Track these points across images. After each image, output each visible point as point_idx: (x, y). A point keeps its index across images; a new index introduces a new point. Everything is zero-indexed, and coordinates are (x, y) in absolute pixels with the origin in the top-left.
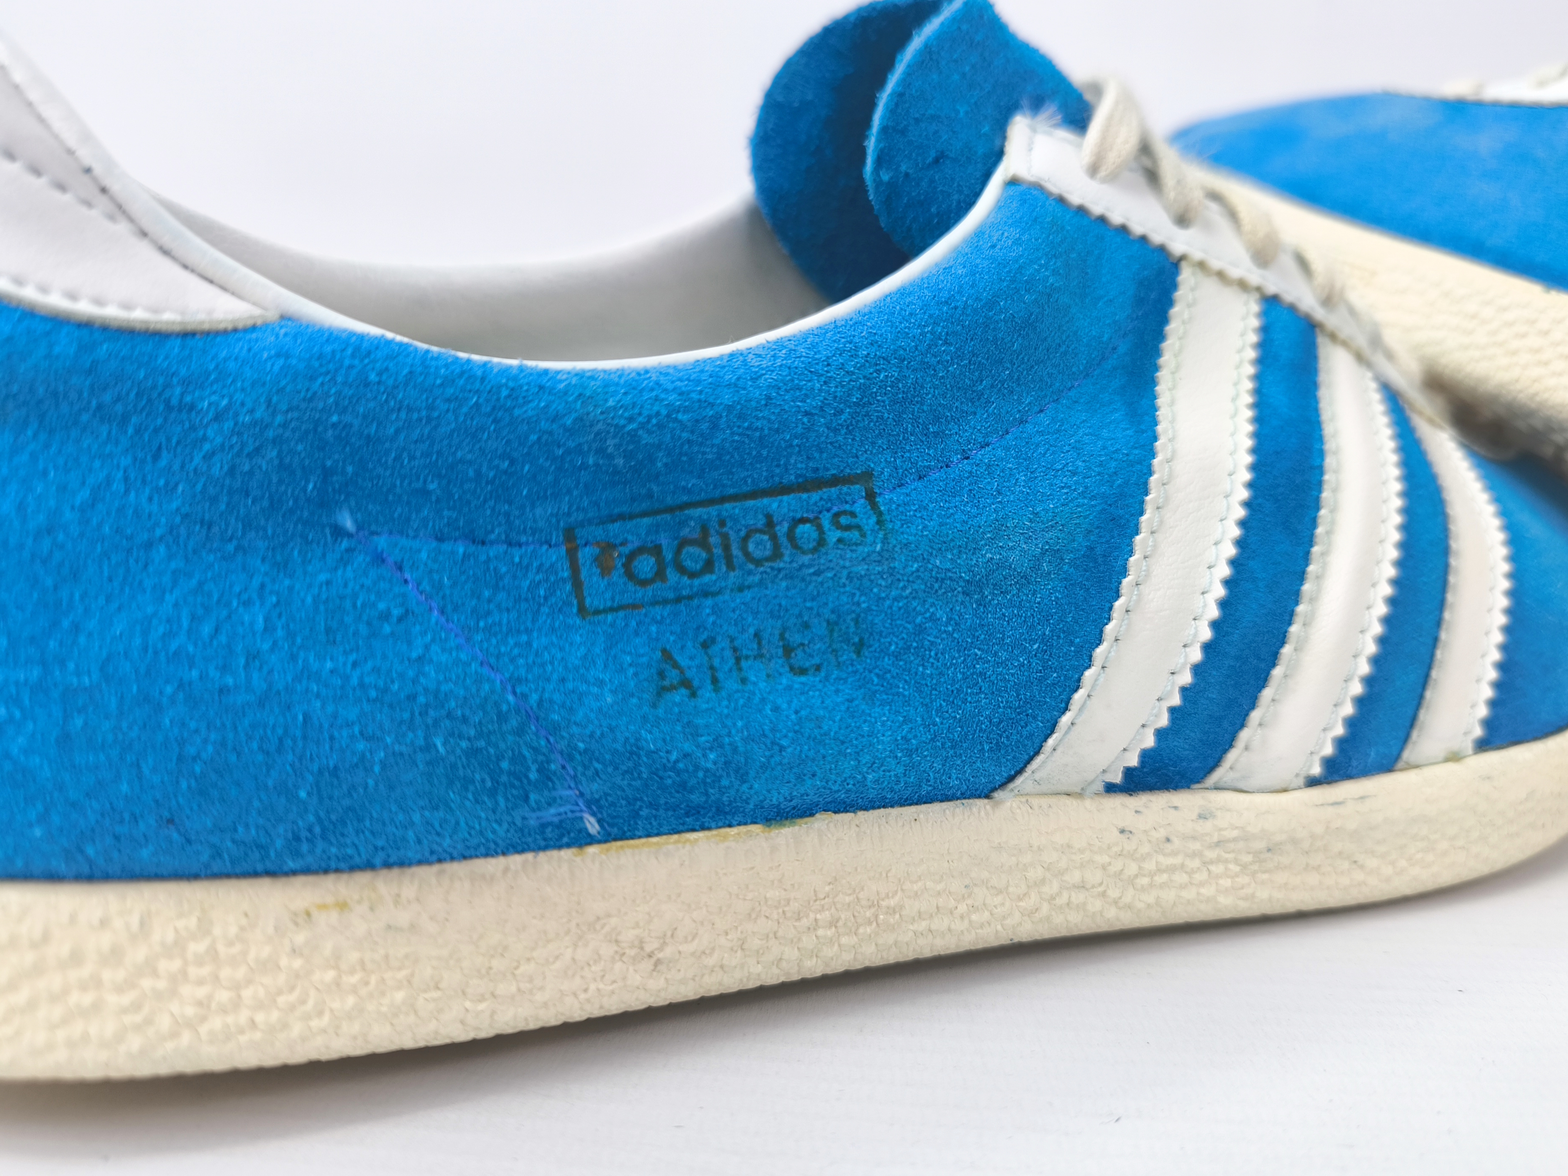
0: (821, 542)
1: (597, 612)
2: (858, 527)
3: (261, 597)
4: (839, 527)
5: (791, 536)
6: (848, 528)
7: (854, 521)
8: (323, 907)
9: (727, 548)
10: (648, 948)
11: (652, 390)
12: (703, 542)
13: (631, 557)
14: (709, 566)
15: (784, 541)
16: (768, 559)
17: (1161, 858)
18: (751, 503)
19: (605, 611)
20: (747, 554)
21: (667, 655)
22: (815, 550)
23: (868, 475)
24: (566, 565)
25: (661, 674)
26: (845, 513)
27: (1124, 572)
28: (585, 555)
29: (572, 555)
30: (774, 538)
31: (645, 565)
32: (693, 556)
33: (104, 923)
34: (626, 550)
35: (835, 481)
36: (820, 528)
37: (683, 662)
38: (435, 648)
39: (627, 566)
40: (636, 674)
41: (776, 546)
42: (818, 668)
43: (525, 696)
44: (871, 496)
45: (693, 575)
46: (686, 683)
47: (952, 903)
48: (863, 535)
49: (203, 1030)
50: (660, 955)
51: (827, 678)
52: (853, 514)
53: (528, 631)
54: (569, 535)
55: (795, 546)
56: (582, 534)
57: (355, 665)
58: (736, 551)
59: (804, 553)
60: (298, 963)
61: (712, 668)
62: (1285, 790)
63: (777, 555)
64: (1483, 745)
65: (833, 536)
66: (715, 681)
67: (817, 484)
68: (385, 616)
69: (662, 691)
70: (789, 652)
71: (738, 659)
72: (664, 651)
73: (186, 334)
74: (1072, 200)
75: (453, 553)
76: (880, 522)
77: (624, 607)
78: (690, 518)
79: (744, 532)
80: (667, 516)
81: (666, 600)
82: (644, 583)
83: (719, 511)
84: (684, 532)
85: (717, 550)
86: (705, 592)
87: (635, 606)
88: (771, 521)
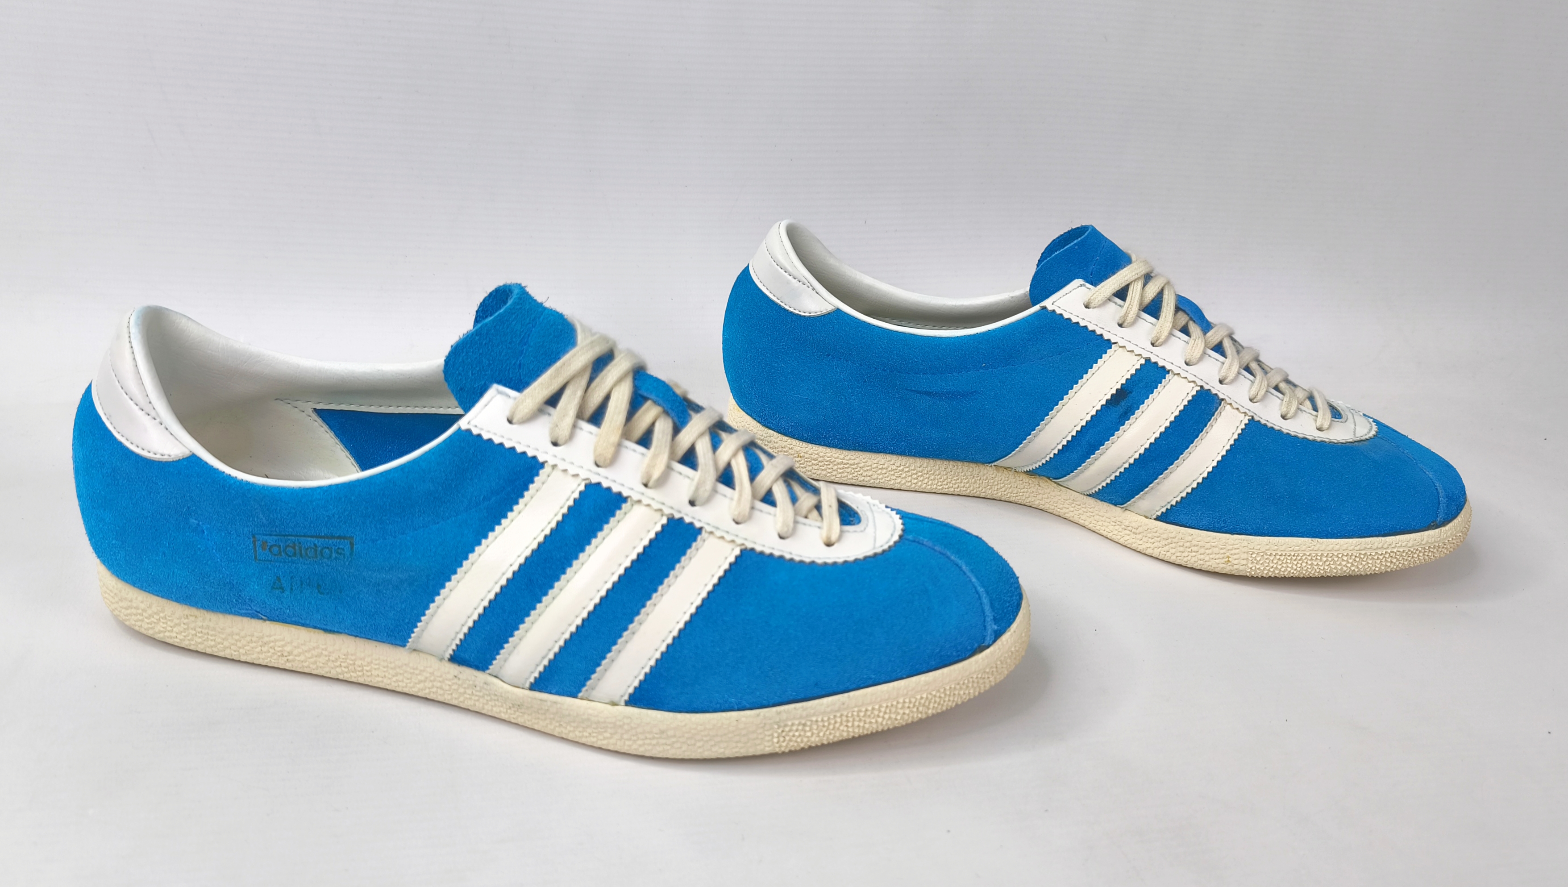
0: (331, 556)
1: (260, 560)
2: (344, 554)
4: (338, 553)
5: (321, 551)
6: (341, 554)
7: (343, 552)
9: (301, 550)
12: (294, 548)
13: (271, 547)
14: (295, 554)
15: (318, 552)
16: (313, 557)
17: (474, 691)
18: (309, 539)
19: (263, 560)
20: (307, 554)
21: (279, 579)
22: (329, 559)
23: (351, 537)
25: (274, 583)
26: (341, 548)
27: (439, 594)
28: (258, 543)
29: (254, 542)
30: (316, 551)
31: (275, 549)
32: (290, 551)
34: (269, 544)
35: (339, 537)
36: (331, 551)
37: (283, 582)
38: (209, 562)
39: (270, 549)
40: (266, 582)
41: (316, 554)
42: (327, 593)
43: (233, 580)
44: (352, 544)
45: (290, 556)
46: (282, 588)
47: (390, 676)
48: (344, 557)
50: (288, 658)
51: (331, 598)
52: (343, 549)
53: (238, 561)
54: (254, 537)
55: (322, 555)
56: (257, 537)
58: (303, 552)
59: (325, 558)
60: (185, 627)
61: (292, 585)
62: (517, 686)
63: (316, 556)
64: (628, 703)
65: (334, 555)
66: (292, 589)
67: (333, 537)
68: (199, 549)
69: (274, 588)
70: (319, 586)
71: (302, 585)
72: (277, 577)
73: (160, 462)
74: (486, 436)
75: (221, 535)
76: (351, 554)
77: (268, 561)
78: (289, 539)
79: (306, 547)
80: (282, 537)
81: (281, 562)
82: (275, 555)
83: (298, 540)
84: (287, 544)
85: (298, 551)
86: (293, 562)
87: (271, 561)
88: (315, 545)
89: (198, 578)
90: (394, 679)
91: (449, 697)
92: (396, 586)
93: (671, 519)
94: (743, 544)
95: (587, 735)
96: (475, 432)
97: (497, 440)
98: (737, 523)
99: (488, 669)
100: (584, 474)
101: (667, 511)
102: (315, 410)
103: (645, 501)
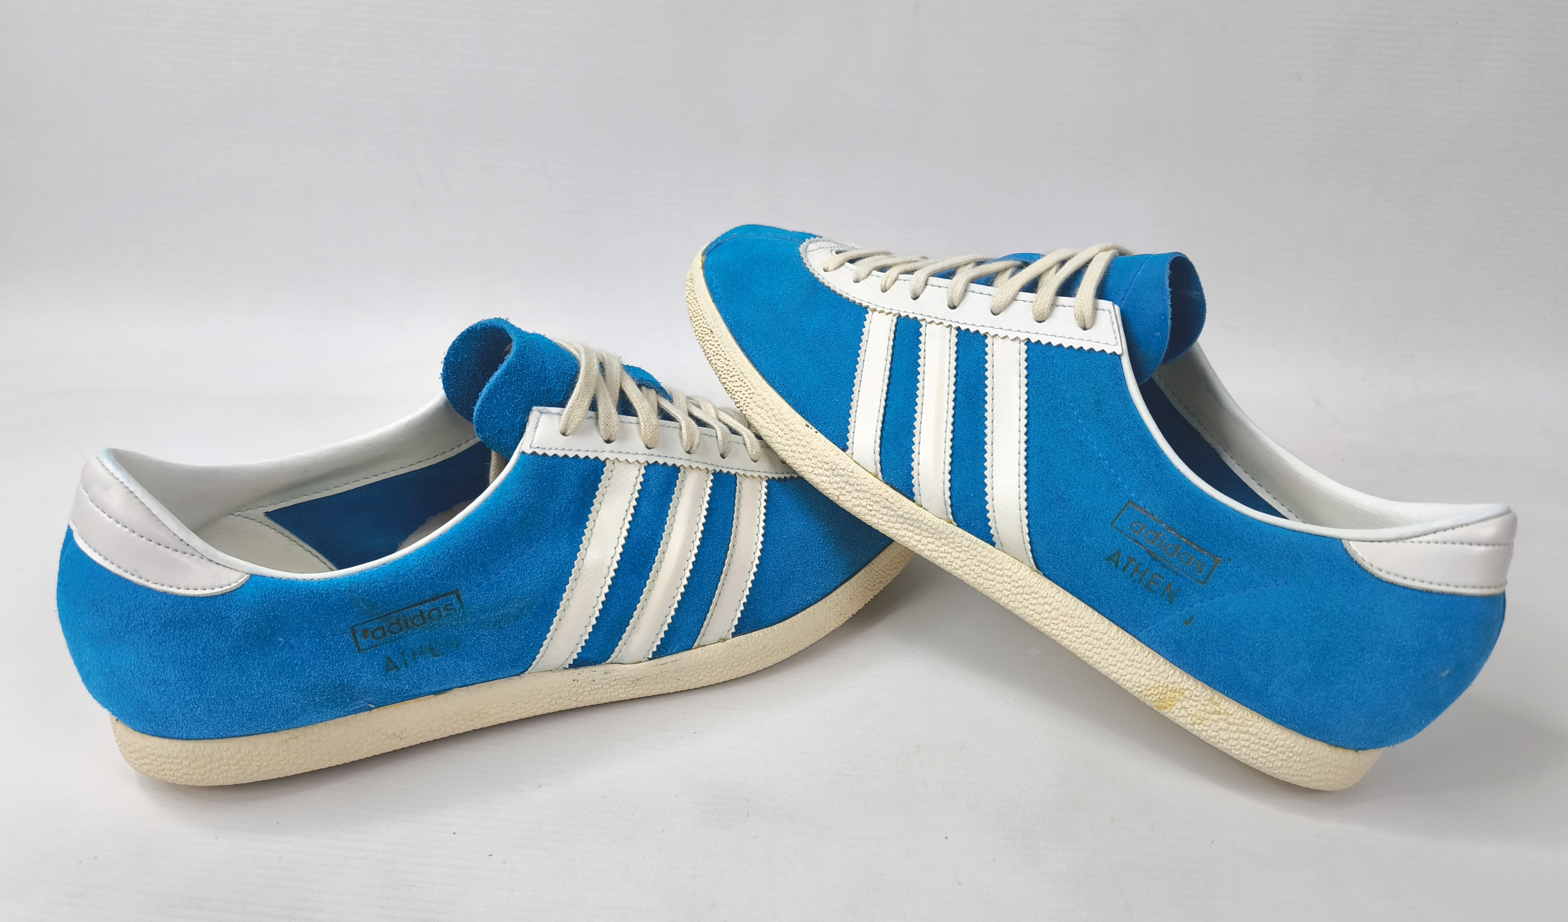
0: (440, 616)
1: (364, 650)
2: (454, 609)
3: (259, 666)
4: (447, 610)
5: (429, 615)
6: (450, 610)
7: (452, 607)
8: (290, 738)
9: (407, 623)
10: (397, 735)
11: (374, 583)
12: (398, 623)
13: (374, 632)
14: (401, 629)
15: (427, 618)
16: (421, 624)
17: (592, 686)
18: (413, 608)
19: (367, 649)
20: (414, 624)
21: (389, 659)
22: (438, 619)
23: (457, 590)
24: (352, 638)
25: (387, 665)
26: (449, 604)
28: (359, 635)
29: (354, 635)
30: (423, 617)
31: (379, 633)
32: (395, 628)
33: (228, 750)
34: (372, 630)
35: (445, 595)
36: (440, 611)
37: (395, 660)
39: (373, 635)
40: (378, 667)
41: (424, 619)
42: (443, 653)
43: (343, 680)
44: (459, 597)
45: (395, 633)
46: (396, 667)
48: (456, 611)
49: (260, 772)
51: (447, 656)
52: (452, 605)
53: (342, 660)
54: (352, 629)
55: (431, 619)
56: (356, 628)
57: (289, 681)
58: (409, 623)
59: (435, 620)
61: (405, 660)
62: (640, 662)
63: (425, 622)
64: (734, 635)
65: (444, 614)
66: (406, 664)
67: (438, 597)
68: (297, 664)
69: (388, 670)
70: (432, 650)
71: (414, 656)
72: (388, 658)
73: (223, 595)
74: (550, 453)
75: (315, 641)
76: (462, 606)
77: (373, 647)
78: (393, 617)
79: (412, 617)
80: (385, 618)
81: (387, 642)
82: (379, 638)
83: (403, 613)
84: (391, 621)
85: (403, 624)
86: (400, 637)
87: (377, 646)
88: (421, 612)
89: (306, 693)
90: (513, 709)
91: (568, 702)
92: (517, 617)
93: (714, 474)
94: (766, 476)
95: (702, 677)
96: (540, 452)
97: (561, 454)
98: (756, 462)
99: (609, 657)
100: (642, 459)
101: (711, 468)
102: (268, 514)
103: (694, 466)
